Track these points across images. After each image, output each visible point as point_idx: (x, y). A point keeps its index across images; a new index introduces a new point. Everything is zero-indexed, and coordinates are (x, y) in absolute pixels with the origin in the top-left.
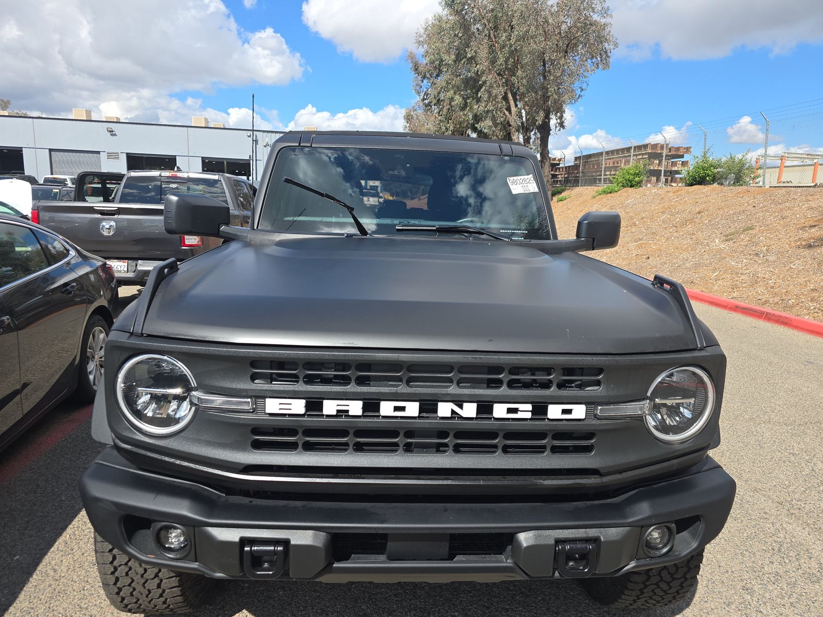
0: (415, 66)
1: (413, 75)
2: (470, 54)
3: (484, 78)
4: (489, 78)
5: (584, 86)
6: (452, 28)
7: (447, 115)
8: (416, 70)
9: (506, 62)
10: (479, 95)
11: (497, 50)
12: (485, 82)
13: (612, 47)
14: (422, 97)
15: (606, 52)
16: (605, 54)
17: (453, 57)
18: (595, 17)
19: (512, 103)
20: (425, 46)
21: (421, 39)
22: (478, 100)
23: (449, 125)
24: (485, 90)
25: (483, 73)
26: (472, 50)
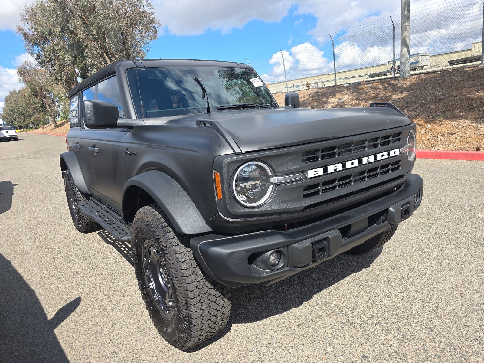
0: (26, 36)
1: (24, 41)
2: (71, 28)
3: (85, 44)
4: (89, 43)
5: (148, 49)
6: (54, 10)
7: (59, 69)
8: (27, 39)
9: (97, 33)
10: (85, 54)
11: (89, 26)
12: (86, 46)
13: (158, 26)
14: (35, 57)
15: (155, 29)
16: (155, 30)
17: (60, 29)
18: (146, 9)
19: (107, 59)
20: (30, 22)
21: (25, 18)
22: (84, 58)
23: (62, 75)
24: (88, 51)
25: (83, 40)
26: (72, 25)
